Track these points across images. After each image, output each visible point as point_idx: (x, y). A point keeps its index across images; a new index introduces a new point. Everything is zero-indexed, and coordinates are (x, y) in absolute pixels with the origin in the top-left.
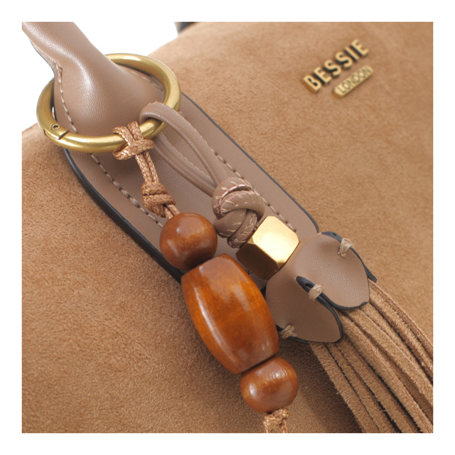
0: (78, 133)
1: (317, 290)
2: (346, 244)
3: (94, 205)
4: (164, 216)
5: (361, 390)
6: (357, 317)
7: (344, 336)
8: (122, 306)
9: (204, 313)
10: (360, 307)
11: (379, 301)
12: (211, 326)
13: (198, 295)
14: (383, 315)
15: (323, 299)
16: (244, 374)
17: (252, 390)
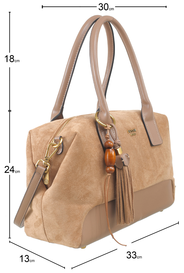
0: (100, 121)
1: (123, 161)
2: (129, 157)
3: (97, 132)
4: (107, 140)
5: (120, 177)
6: (125, 167)
7: (122, 169)
8: (96, 148)
9: (107, 155)
10: (126, 166)
11: (128, 167)
12: (107, 157)
13: (108, 153)
14: (128, 169)
15: (123, 162)
16: (108, 166)
17: (108, 169)
